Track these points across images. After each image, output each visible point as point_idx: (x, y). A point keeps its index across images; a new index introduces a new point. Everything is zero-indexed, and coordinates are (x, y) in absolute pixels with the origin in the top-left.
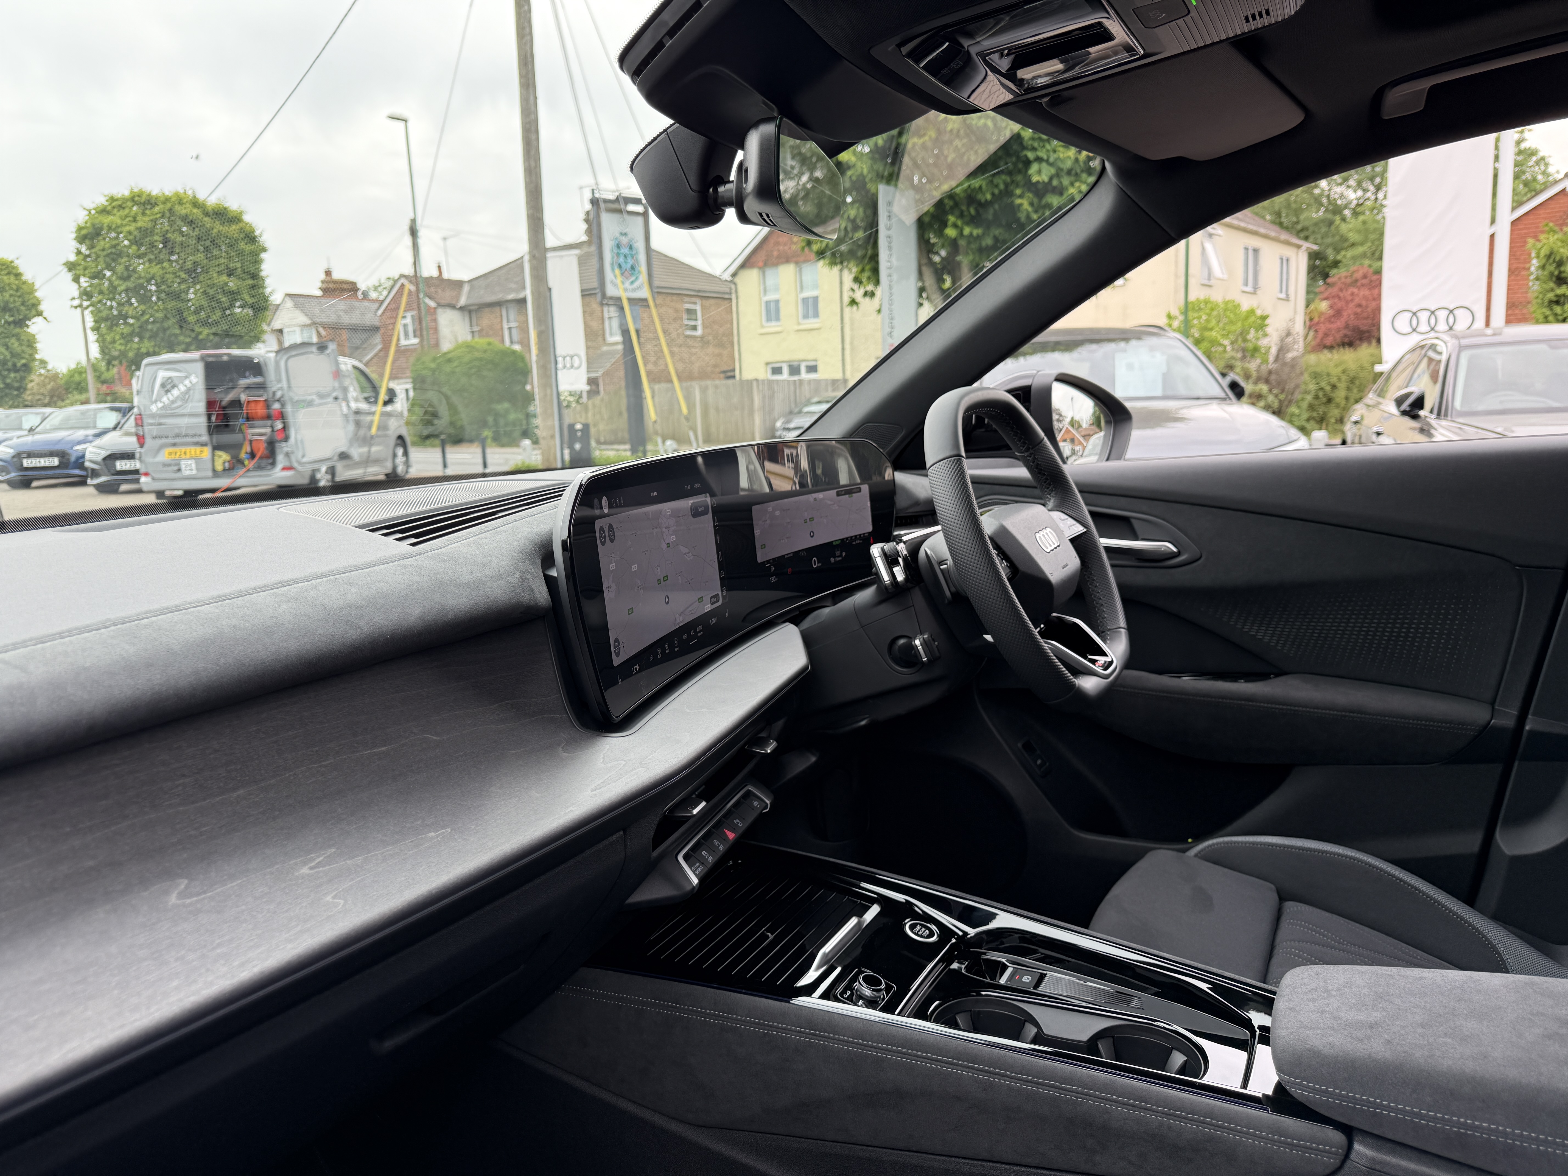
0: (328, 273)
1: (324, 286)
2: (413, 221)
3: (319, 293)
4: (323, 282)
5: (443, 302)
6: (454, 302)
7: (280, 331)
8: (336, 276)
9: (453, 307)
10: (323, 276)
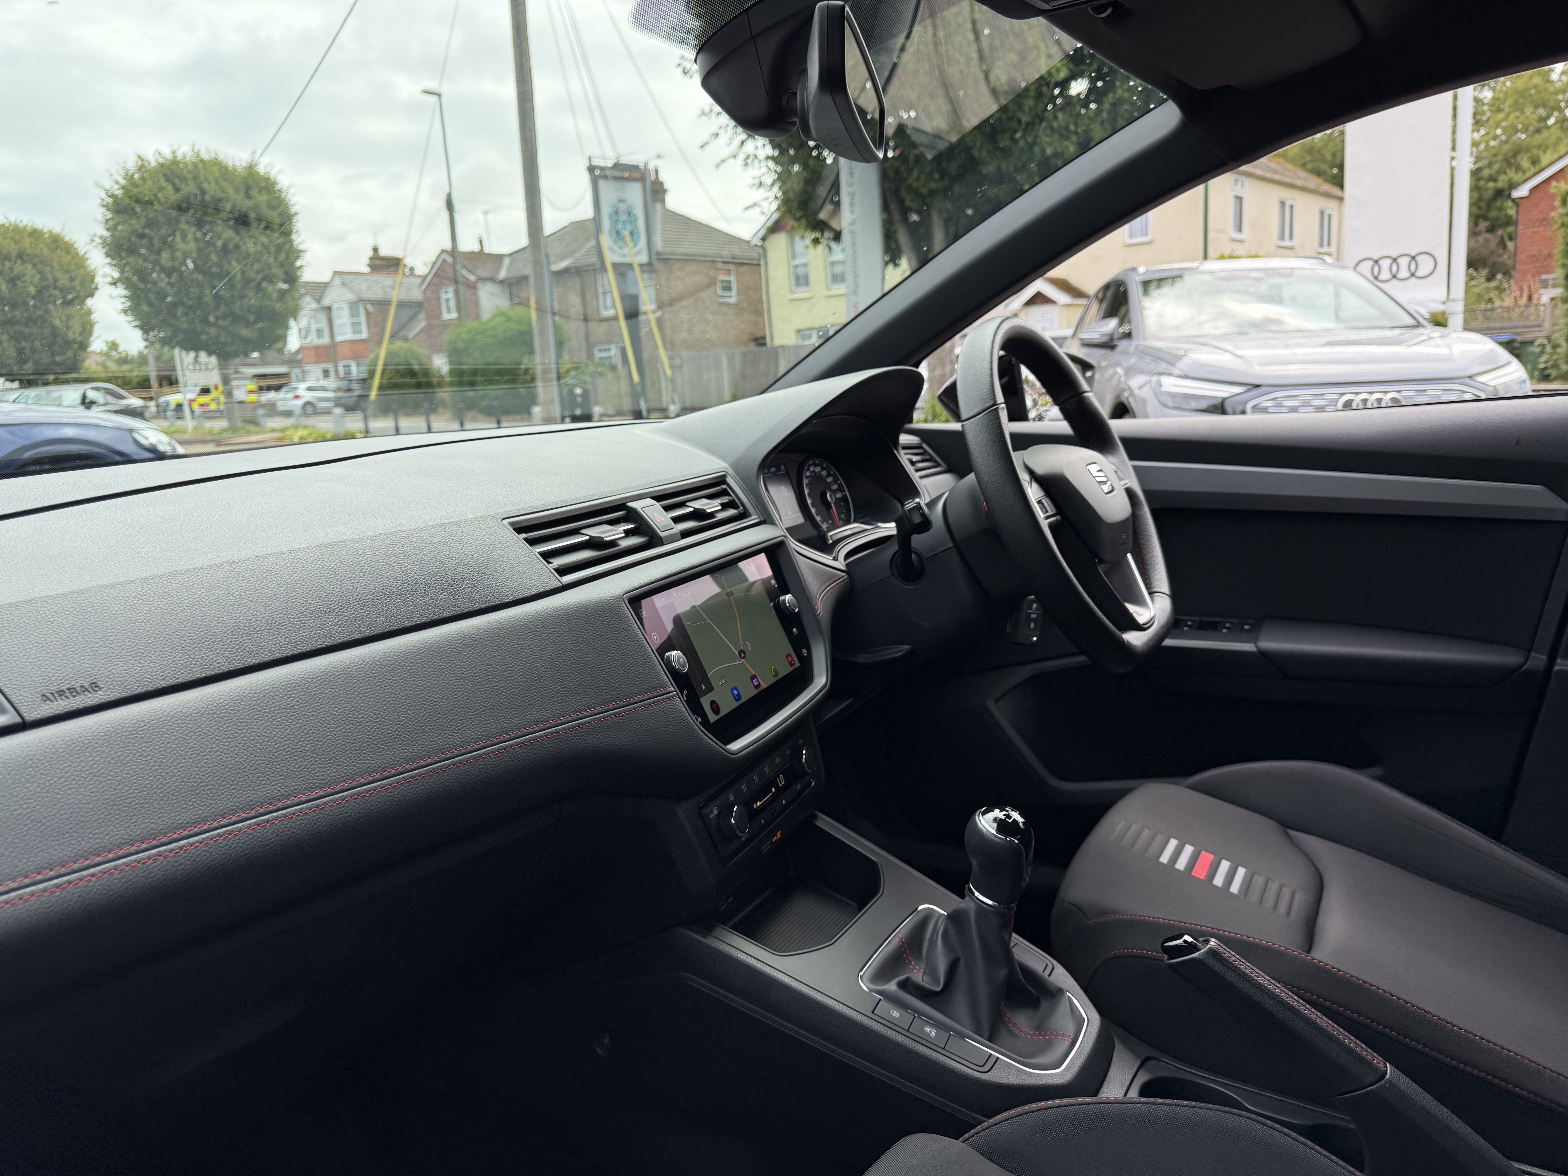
0: (375, 250)
1: (372, 263)
2: (449, 195)
3: (367, 270)
4: (371, 259)
5: (483, 275)
6: (494, 276)
7: (331, 308)
8: (384, 252)
9: (492, 280)
10: (370, 253)
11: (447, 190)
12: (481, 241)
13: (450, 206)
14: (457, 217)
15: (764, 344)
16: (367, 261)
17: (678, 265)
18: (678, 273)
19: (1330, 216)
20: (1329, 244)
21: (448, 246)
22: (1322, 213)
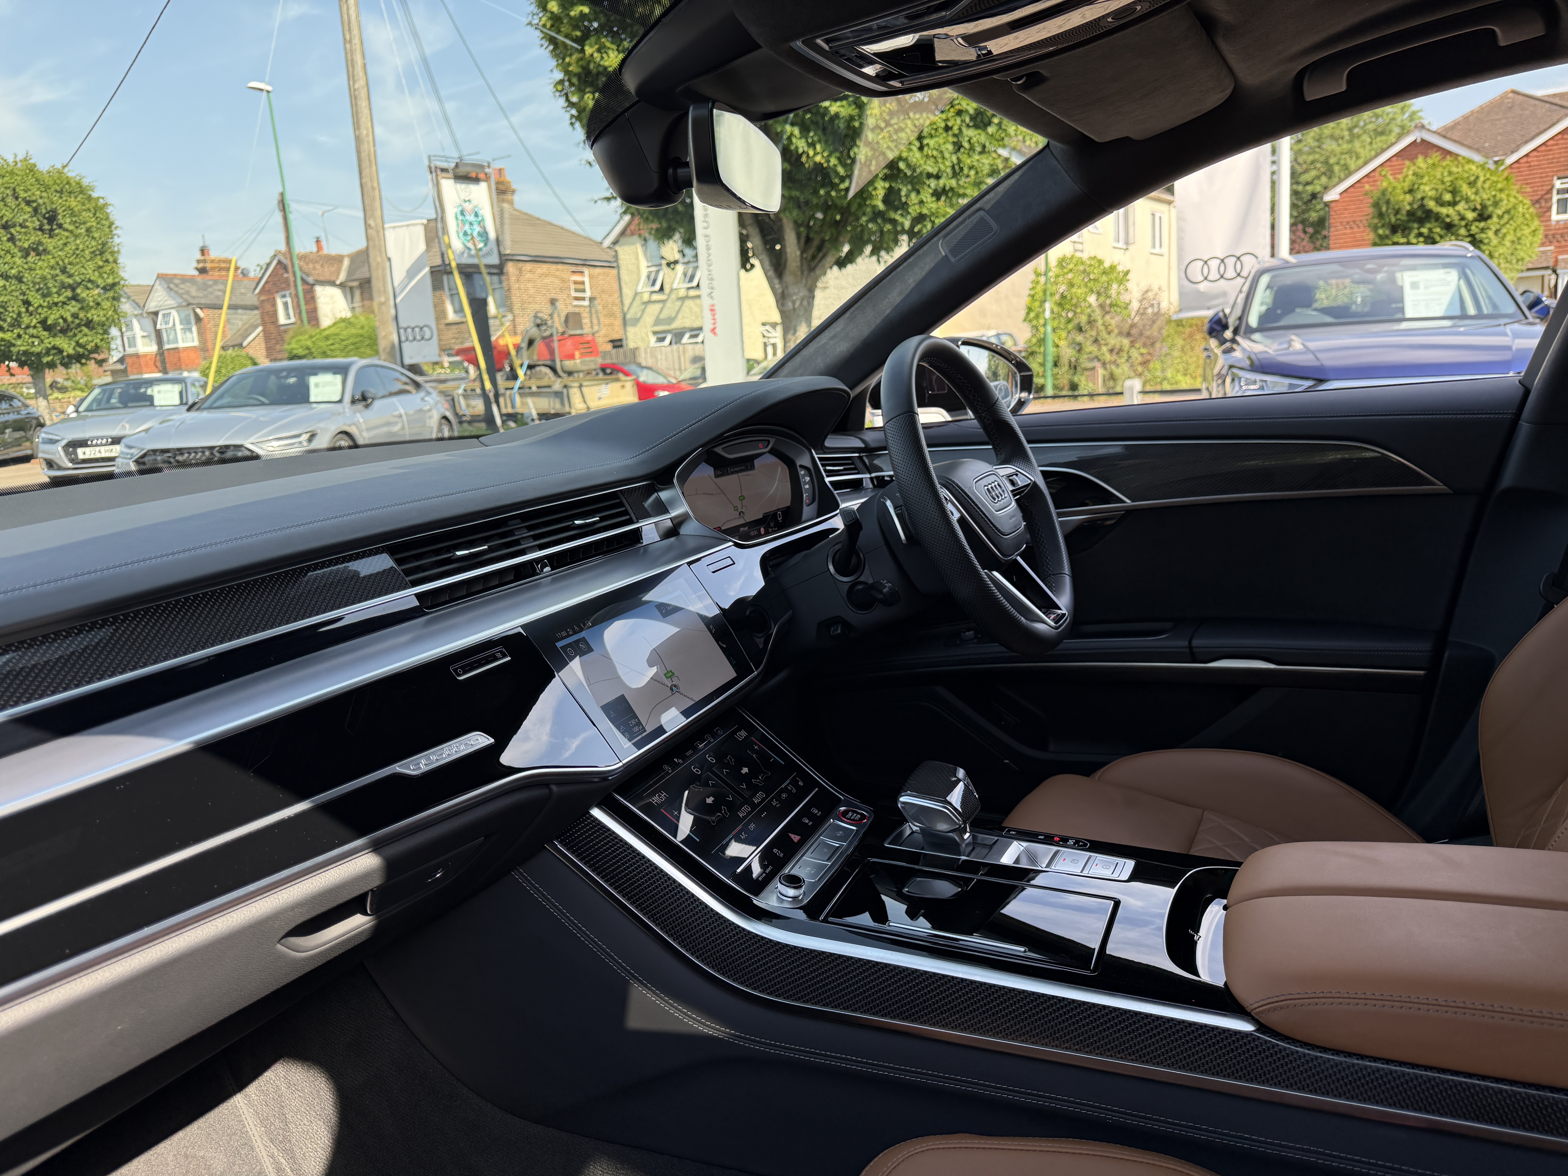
0: (203, 251)
1: (201, 265)
2: (282, 194)
3: (196, 273)
4: (198, 261)
5: (321, 278)
6: (333, 278)
7: (156, 314)
8: (214, 254)
9: (332, 283)
10: (198, 256)
11: (280, 190)
12: (318, 241)
13: (283, 205)
14: (291, 217)
15: (621, 346)
16: (195, 265)
17: (528, 266)
18: (529, 275)
19: (1160, 218)
20: (1161, 246)
21: (283, 247)
22: (1153, 215)
